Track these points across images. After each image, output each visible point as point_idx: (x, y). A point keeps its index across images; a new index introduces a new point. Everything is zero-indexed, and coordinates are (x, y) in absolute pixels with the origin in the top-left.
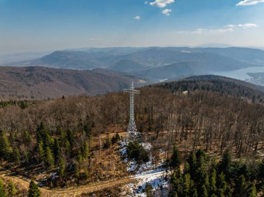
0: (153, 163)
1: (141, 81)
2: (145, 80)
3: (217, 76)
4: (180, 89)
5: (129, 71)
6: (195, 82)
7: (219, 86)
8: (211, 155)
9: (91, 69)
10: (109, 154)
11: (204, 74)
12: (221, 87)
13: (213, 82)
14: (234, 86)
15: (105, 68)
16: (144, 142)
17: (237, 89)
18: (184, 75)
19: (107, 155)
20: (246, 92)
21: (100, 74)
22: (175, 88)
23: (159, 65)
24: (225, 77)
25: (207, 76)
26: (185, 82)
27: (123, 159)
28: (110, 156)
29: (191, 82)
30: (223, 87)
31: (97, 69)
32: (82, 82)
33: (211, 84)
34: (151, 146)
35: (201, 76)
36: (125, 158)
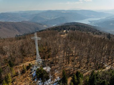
0: (51, 80)
1: (45, 26)
2: (46, 25)
3: (77, 23)
4: (62, 30)
5: (39, 21)
6: (68, 26)
7: (79, 28)
8: (83, 70)
9: (20, 21)
10: (26, 77)
11: (72, 22)
12: (80, 28)
13: (76, 25)
14: (85, 27)
15: (27, 20)
16: (46, 66)
17: (86, 28)
18: (63, 22)
19: (24, 78)
20: (90, 30)
21: (25, 24)
22: (60, 29)
23: (52, 18)
24: (80, 23)
25: (73, 23)
26: (64, 26)
27: (34, 80)
28: (26, 78)
29: (67, 26)
30: (81, 28)
31: (24, 21)
32: (16, 28)
33: (75, 27)
34: (50, 68)
35: (71, 23)
36: (35, 79)
